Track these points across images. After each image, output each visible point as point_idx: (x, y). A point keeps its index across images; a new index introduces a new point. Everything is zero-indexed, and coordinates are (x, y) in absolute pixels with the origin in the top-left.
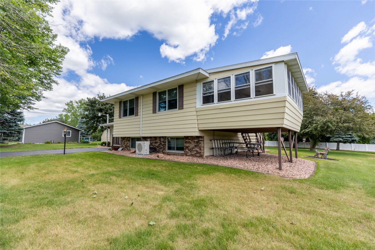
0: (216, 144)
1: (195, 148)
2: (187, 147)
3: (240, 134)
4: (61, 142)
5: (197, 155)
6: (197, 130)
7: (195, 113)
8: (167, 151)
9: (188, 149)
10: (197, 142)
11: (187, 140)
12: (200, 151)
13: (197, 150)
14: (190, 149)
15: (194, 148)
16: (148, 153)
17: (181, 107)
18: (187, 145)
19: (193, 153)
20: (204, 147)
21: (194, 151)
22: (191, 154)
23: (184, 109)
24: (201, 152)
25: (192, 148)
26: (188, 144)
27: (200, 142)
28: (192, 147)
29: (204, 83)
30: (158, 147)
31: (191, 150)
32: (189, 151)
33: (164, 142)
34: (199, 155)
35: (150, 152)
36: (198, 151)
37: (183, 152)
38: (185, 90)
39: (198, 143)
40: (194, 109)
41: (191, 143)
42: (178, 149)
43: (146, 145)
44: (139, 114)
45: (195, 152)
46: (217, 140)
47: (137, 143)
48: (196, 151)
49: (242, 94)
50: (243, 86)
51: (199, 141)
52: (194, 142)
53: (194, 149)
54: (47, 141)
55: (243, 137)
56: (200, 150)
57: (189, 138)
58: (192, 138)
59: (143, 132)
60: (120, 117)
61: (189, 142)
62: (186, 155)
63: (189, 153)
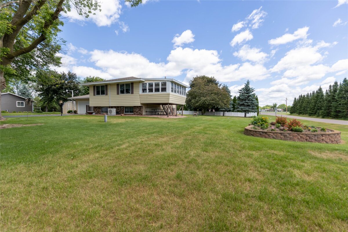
0: (148, 110)
2: (135, 111)
3: (161, 105)
4: (16, 111)
5: (140, 114)
6: (140, 103)
7: (139, 96)
8: (125, 113)
10: (140, 109)
16: (115, 114)
17: (132, 93)
18: (135, 110)
19: (138, 114)
20: (143, 111)
23: (134, 94)
29: (143, 84)
30: (119, 111)
31: (137, 112)
33: (123, 109)
35: (116, 114)
37: (133, 113)
38: (134, 85)
40: (138, 94)
42: (130, 112)
43: (114, 111)
44: (108, 94)
46: (149, 108)
47: (109, 109)
48: (139, 112)
49: (157, 90)
50: (157, 87)
52: (138, 109)
54: (2, 111)
55: (163, 107)
56: (141, 112)
57: (136, 107)
58: (138, 107)
59: (111, 104)
60: (94, 95)
61: (136, 109)
62: (135, 115)
63: (136, 114)
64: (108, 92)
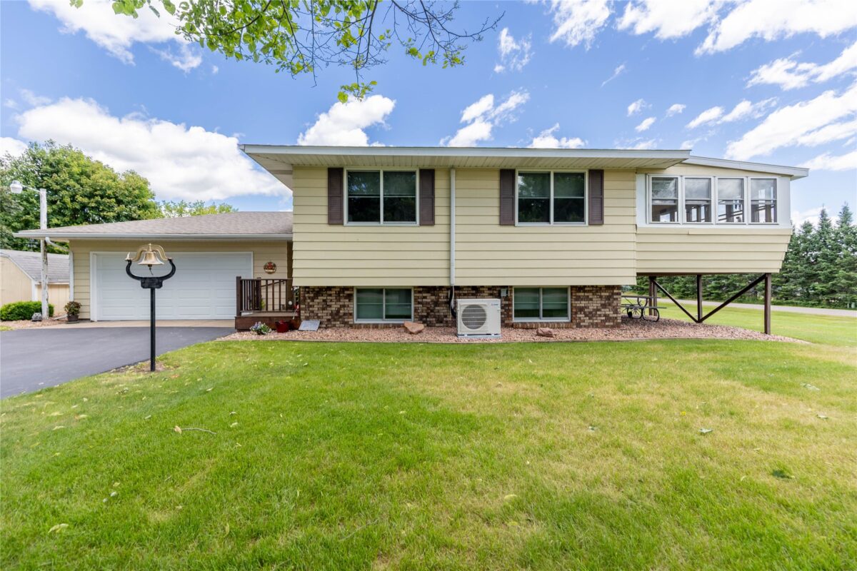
1: (603, 310)
2: (582, 309)
5: (607, 324)
6: (635, 272)
7: (634, 238)
8: (515, 320)
9: (585, 313)
10: (608, 298)
11: (582, 294)
12: (615, 315)
13: (607, 313)
14: (590, 313)
15: (599, 310)
17: (598, 220)
19: (596, 321)
20: (621, 307)
21: (600, 316)
22: (592, 324)
23: (604, 226)
24: (616, 318)
25: (594, 310)
26: (583, 302)
27: (615, 297)
28: (595, 308)
29: (653, 179)
31: (591, 315)
32: (586, 316)
33: (506, 299)
34: (612, 324)
36: (611, 316)
37: (570, 320)
38: (607, 184)
39: (609, 300)
40: (631, 229)
41: (591, 299)
45: (604, 318)
48: (605, 315)
51: (613, 294)
52: (601, 297)
53: (598, 313)
57: (586, 289)
58: (596, 289)
59: (461, 273)
60: (334, 219)
61: (587, 299)
62: (579, 326)
63: (587, 321)
64: (440, 211)
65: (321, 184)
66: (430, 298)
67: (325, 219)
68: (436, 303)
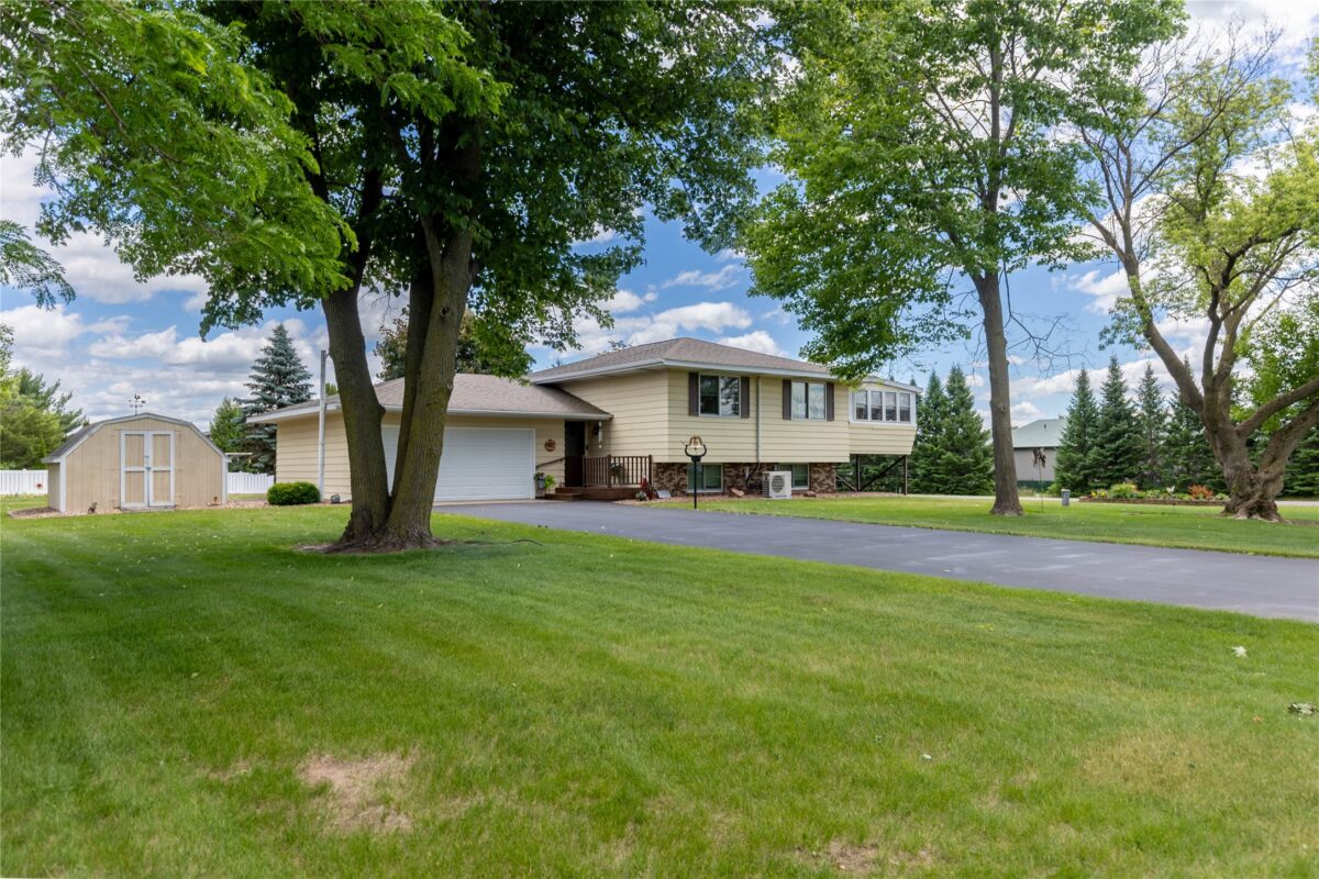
1: (826, 480)
2: (816, 480)
6: (848, 454)
7: (847, 430)
9: (818, 482)
11: (816, 469)
17: (832, 418)
18: (816, 476)
23: (834, 422)
24: (833, 486)
25: (822, 480)
29: (856, 390)
32: (818, 485)
36: (829, 484)
37: (807, 488)
38: (836, 392)
40: (846, 424)
41: (820, 473)
44: (752, 414)
45: (827, 486)
50: (891, 406)
52: (825, 471)
56: (833, 482)
59: (764, 453)
63: (819, 489)
64: (752, 408)
65: (684, 383)
66: (734, 472)
67: (686, 411)
68: (738, 476)
